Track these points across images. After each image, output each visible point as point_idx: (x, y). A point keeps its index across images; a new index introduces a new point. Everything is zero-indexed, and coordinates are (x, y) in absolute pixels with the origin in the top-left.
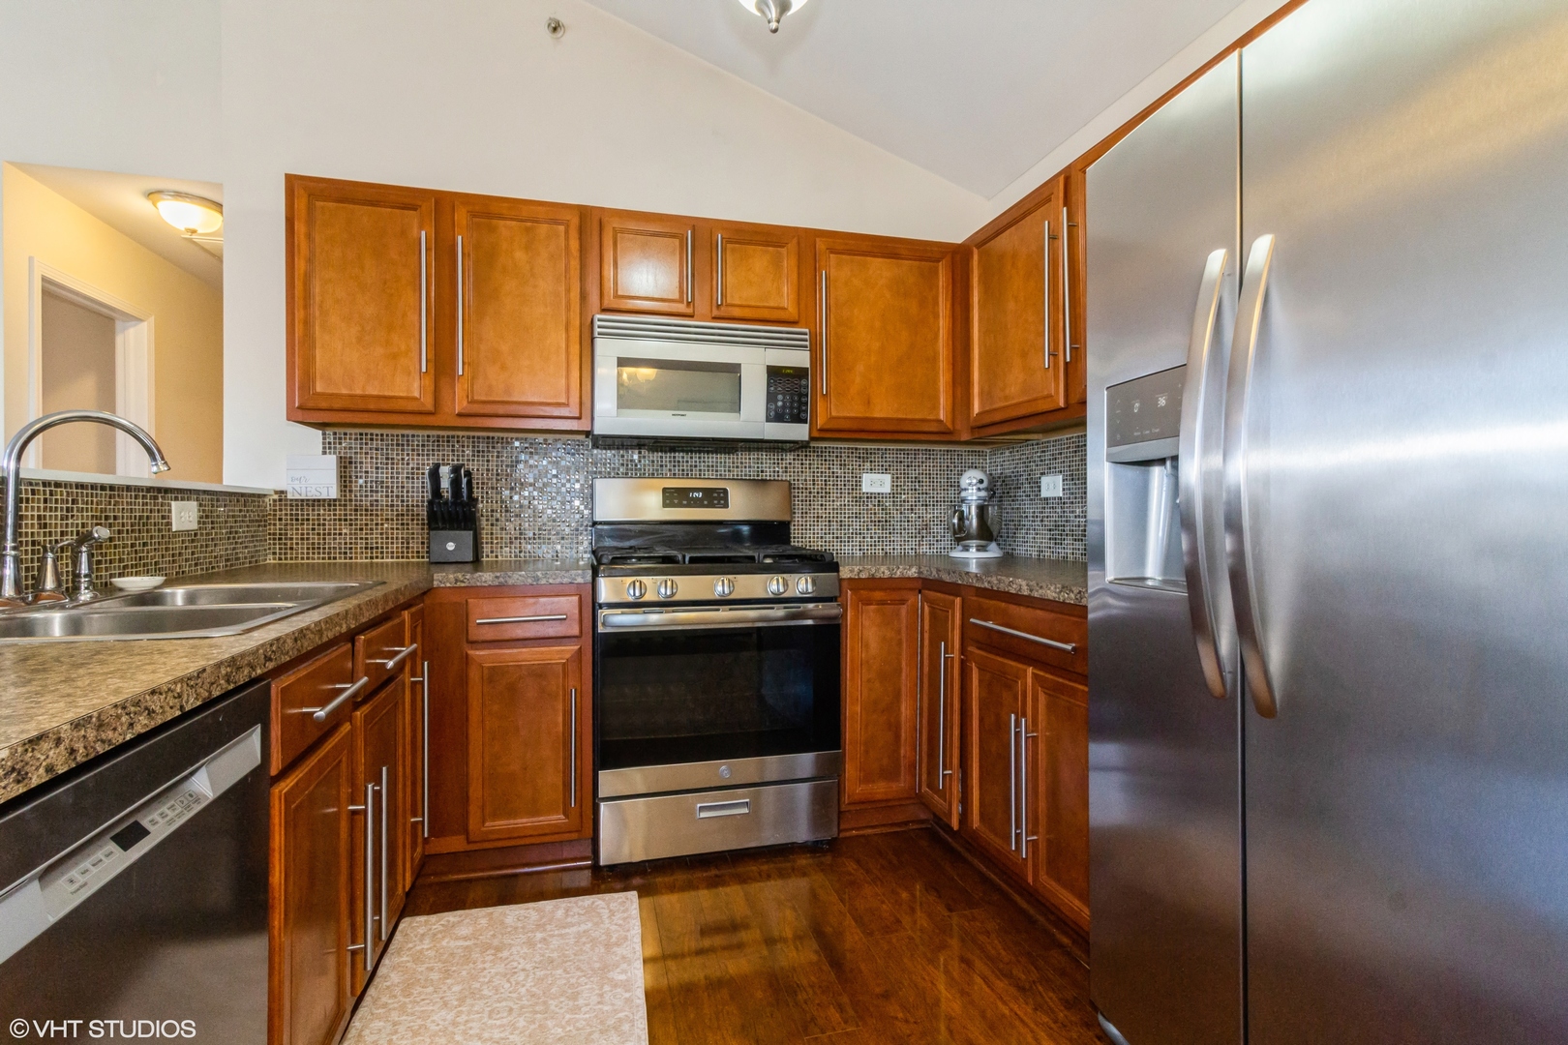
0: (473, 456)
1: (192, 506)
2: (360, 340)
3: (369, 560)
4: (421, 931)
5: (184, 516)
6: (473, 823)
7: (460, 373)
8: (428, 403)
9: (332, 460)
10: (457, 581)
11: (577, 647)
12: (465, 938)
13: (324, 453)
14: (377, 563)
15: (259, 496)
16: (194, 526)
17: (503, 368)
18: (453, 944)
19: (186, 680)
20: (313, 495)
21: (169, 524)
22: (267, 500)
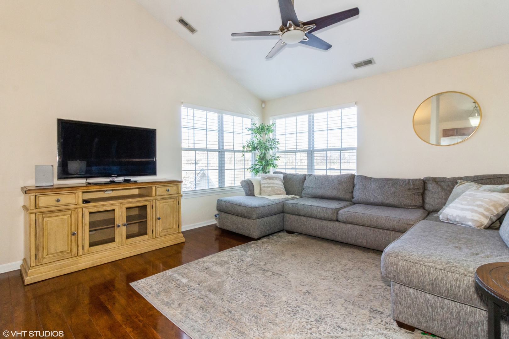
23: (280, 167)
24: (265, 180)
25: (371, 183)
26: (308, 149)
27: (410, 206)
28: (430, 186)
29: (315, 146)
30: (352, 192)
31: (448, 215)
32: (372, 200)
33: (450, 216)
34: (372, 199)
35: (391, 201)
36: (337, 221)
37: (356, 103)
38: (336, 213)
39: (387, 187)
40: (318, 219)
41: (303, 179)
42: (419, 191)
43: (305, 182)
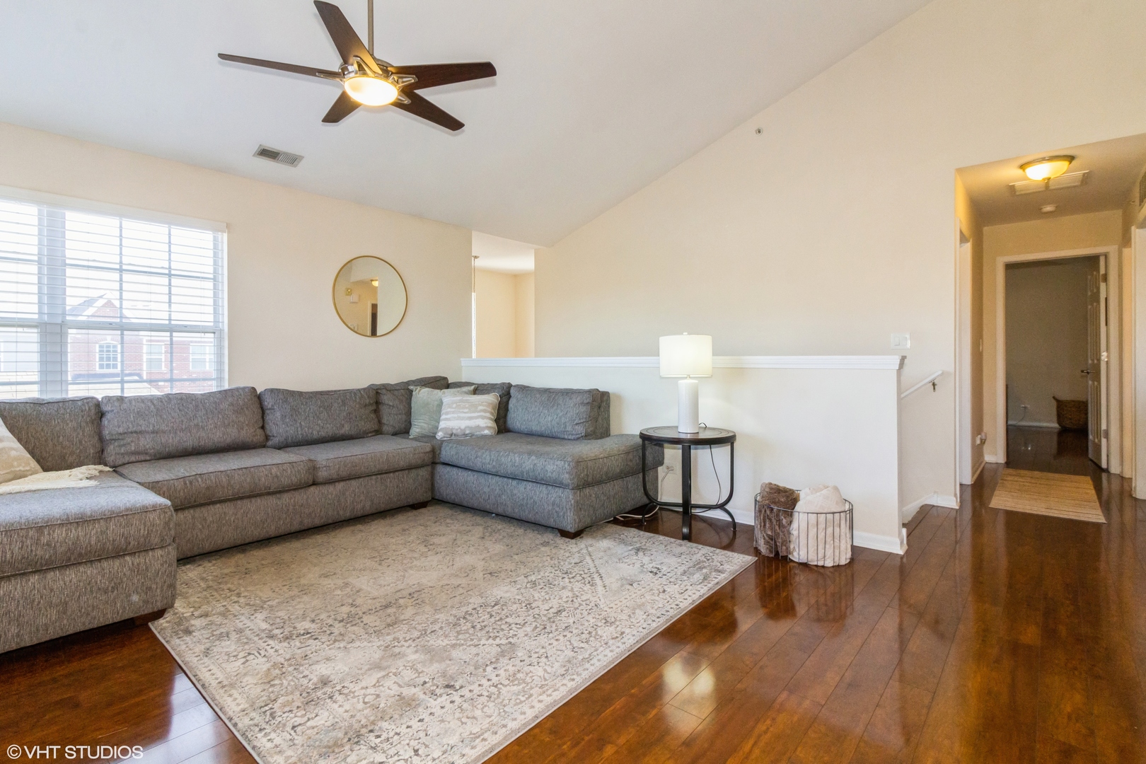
25: (306, 403)
27: (370, 433)
28: (386, 398)
30: (263, 427)
31: (452, 429)
32: (315, 435)
33: (457, 429)
35: (346, 429)
36: (314, 484)
37: (228, 226)
38: (313, 467)
39: (336, 405)
40: (269, 494)
41: (93, 411)
42: (374, 407)
43: (105, 421)
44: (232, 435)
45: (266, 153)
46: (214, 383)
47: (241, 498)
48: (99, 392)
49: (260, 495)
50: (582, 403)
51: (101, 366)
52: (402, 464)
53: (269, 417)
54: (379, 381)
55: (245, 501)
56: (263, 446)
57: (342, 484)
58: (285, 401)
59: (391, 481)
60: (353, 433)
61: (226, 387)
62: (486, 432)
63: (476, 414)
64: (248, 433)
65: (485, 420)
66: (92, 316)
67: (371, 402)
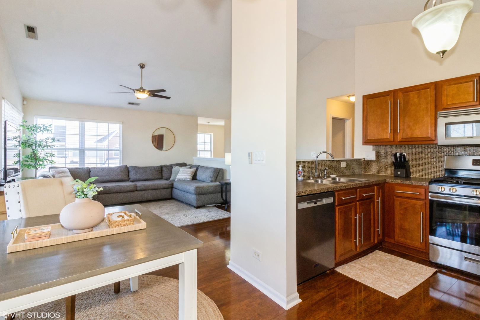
0: (408, 150)
1: (345, 163)
2: (376, 127)
3: (382, 174)
4: (380, 253)
5: (343, 165)
6: (396, 237)
7: (399, 132)
8: (392, 139)
9: (374, 152)
10: (392, 181)
11: (424, 202)
12: (388, 258)
13: (373, 150)
14: (384, 175)
15: (360, 160)
16: (345, 166)
17: (411, 129)
18: (384, 258)
19: (321, 189)
20: (370, 159)
21: (340, 166)
22: (362, 160)
23: (57, 163)
24: (60, 174)
26: (78, 148)
27: (158, 178)
28: (164, 169)
29: (85, 146)
30: (128, 176)
31: (180, 178)
34: (142, 178)
35: (151, 177)
36: (136, 190)
37: (122, 122)
38: (136, 186)
39: (148, 171)
40: (124, 192)
41: (88, 171)
42: (161, 171)
43: (91, 173)
44: (119, 177)
45: (130, 103)
46: (119, 164)
47: (117, 193)
48: (90, 166)
49: (122, 192)
50: (211, 172)
51: (115, 155)
52: (161, 187)
53: (130, 173)
54: (163, 164)
55: (118, 194)
56: (128, 181)
57: (144, 191)
58: (134, 169)
59: (158, 192)
60: (152, 178)
61: (122, 165)
62: (189, 179)
63: (187, 174)
64: (124, 177)
65: (189, 176)
66: (114, 136)
67: (159, 170)
